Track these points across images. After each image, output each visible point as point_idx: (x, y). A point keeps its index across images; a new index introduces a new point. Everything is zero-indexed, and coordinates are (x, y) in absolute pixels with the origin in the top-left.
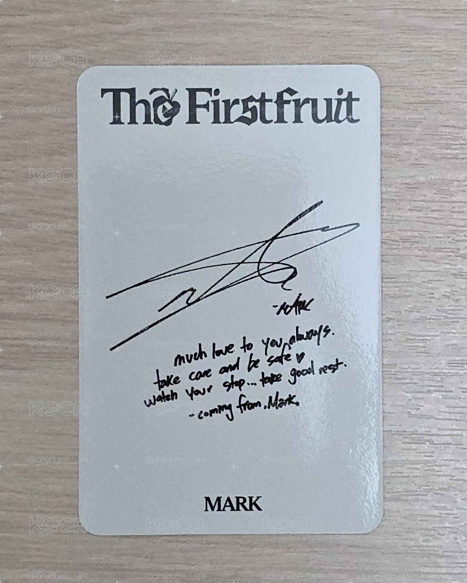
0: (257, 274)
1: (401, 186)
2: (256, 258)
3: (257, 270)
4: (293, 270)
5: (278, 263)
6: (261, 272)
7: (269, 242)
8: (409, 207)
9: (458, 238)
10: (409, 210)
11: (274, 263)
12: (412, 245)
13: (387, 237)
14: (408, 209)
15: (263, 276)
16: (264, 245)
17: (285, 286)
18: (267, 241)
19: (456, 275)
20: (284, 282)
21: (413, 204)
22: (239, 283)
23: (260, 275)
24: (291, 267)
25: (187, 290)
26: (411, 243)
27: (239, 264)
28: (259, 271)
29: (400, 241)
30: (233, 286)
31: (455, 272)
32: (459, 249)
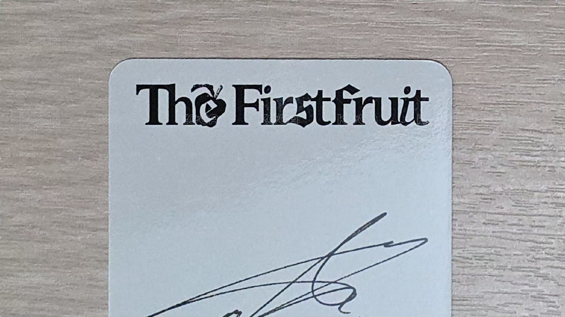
0: (311, 295)
1: (475, 196)
2: (310, 276)
3: (311, 290)
4: (351, 291)
5: (335, 282)
6: (316, 293)
7: (326, 259)
8: (484, 221)
9: (537, 256)
10: (484, 223)
11: (330, 283)
12: (487, 263)
13: (459, 253)
14: (482, 222)
15: (317, 297)
16: (319, 262)
17: (342, 309)
18: (322, 258)
19: (535, 297)
20: (342, 304)
21: (489, 217)
22: (291, 305)
23: (314, 296)
24: (350, 287)
25: (231, 312)
26: (486, 261)
27: (291, 283)
28: (313, 291)
29: (473, 258)
30: (283, 308)
31: (534, 294)
32: (539, 269)
